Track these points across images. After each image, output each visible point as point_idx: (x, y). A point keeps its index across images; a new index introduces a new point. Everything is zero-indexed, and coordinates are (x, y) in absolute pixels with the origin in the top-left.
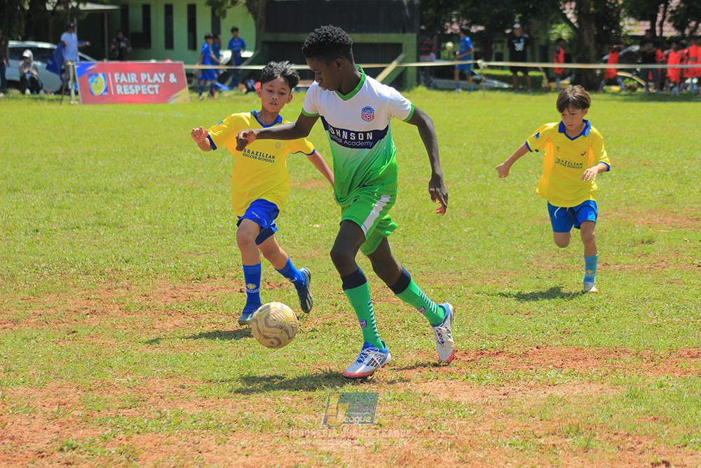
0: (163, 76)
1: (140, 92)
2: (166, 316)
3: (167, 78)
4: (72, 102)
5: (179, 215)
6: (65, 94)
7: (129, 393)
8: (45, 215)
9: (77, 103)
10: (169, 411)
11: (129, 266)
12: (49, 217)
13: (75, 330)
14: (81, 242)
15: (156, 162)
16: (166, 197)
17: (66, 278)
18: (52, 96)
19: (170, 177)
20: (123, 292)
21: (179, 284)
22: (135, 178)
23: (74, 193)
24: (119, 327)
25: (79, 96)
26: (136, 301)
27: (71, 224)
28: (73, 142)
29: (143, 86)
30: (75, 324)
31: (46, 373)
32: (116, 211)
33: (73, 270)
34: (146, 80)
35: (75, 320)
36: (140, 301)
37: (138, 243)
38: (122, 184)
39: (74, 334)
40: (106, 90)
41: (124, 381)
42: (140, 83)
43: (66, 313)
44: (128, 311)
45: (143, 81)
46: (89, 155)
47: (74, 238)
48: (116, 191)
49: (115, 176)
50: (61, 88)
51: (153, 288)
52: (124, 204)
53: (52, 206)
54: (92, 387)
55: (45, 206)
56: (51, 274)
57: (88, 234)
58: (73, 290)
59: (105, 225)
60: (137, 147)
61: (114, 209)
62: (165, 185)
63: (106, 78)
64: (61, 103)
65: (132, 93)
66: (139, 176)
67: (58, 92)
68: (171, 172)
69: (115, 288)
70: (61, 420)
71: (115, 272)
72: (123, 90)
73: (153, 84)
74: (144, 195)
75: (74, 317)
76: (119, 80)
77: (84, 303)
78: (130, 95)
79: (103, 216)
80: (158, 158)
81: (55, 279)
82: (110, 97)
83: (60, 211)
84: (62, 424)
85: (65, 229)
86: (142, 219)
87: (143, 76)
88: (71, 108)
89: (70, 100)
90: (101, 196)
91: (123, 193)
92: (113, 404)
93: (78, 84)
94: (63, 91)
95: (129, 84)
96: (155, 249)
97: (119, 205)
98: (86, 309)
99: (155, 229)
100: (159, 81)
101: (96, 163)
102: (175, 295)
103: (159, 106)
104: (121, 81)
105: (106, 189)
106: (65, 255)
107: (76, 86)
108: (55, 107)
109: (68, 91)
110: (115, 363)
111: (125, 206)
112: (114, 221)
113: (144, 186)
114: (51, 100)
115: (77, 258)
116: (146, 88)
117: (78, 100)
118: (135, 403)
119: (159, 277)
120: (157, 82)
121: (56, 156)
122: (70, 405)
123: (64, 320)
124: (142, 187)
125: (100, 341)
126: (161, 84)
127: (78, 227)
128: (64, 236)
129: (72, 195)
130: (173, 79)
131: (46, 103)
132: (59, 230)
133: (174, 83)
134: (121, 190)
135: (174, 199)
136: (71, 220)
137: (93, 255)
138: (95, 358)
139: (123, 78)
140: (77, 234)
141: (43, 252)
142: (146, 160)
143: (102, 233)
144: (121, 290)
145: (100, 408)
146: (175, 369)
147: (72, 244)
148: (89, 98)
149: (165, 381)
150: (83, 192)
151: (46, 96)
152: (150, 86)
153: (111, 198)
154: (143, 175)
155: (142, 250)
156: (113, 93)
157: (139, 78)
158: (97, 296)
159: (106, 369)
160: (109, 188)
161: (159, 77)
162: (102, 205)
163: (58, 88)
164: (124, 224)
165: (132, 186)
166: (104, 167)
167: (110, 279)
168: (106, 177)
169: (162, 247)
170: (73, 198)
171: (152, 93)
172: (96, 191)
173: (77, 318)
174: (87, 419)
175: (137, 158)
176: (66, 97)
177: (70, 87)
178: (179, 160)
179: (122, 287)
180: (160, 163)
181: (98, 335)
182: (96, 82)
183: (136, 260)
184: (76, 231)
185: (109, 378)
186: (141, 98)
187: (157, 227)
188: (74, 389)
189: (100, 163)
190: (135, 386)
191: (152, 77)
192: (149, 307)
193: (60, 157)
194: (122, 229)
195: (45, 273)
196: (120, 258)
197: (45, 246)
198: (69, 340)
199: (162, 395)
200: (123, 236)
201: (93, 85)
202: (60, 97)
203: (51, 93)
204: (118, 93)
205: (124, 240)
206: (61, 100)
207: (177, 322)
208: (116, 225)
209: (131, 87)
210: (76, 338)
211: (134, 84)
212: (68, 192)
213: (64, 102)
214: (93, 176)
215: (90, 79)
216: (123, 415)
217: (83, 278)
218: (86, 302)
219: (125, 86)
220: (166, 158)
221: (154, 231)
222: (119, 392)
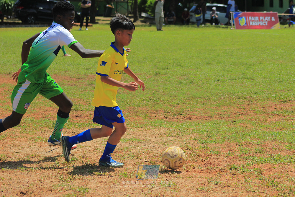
0: (269, 18)
1: (260, 24)
2: (272, 116)
3: (271, 19)
4: (232, 28)
5: (276, 75)
6: (229, 25)
7: (258, 147)
8: (222, 74)
9: (233, 29)
10: (274, 155)
11: (256, 95)
12: (223, 75)
13: (235, 121)
14: (236, 85)
15: (266, 53)
16: (271, 68)
17: (231, 100)
18: (224, 26)
19: (272, 59)
20: (254, 106)
21: (277, 103)
22: (258, 59)
23: (233, 65)
24: (253, 120)
25: (235, 26)
26: (259, 110)
27: (233, 78)
28: (233, 44)
29: (261, 22)
30: (235, 119)
31: (223, 138)
32: (250, 73)
33: (233, 97)
34: (262, 20)
35: (235, 117)
36: (261, 110)
37: (260, 86)
38: (252, 62)
39: (235, 122)
40: (246, 24)
41: (255, 142)
42: (260, 21)
43: (231, 114)
44: (256, 113)
45: (261, 20)
46: (239, 50)
47: (234, 83)
48: (250, 65)
49: (250, 59)
50: (227, 23)
51: (266, 104)
52: (254, 70)
53: (224, 70)
54: (243, 144)
55: (221, 70)
56: (225, 98)
57: (239, 82)
58: (234, 104)
59: (246, 78)
60: (259, 47)
61: (250, 72)
62: (270, 63)
63: (246, 19)
64: (227, 29)
65: (256, 25)
66: (259, 59)
67: (226, 24)
68: (273, 57)
69: (251, 104)
70: (230, 157)
71: (251, 98)
72: (253, 24)
73: (265, 21)
74: (262, 67)
75: (234, 115)
76: (251, 20)
77: (238, 110)
78: (255, 26)
79: (245, 75)
80: (267, 51)
81: (226, 100)
82: (247, 26)
83: (228, 72)
84: (231, 159)
85: (230, 80)
86: (261, 76)
87: (261, 18)
88: (231, 31)
89: (231, 28)
90: (244, 67)
91: (253, 66)
92: (251, 151)
93: (234, 21)
94: (228, 24)
95: (255, 21)
96: (267, 89)
97: (252, 70)
98: (239, 112)
99: (267, 80)
100: (267, 20)
101: (242, 53)
102: (276, 107)
103: (267, 30)
104: (252, 20)
105: (246, 64)
106: (230, 90)
107: (233, 22)
108: (225, 30)
109: (230, 24)
110: (251, 134)
111: (254, 71)
112: (250, 77)
113: (262, 63)
114: (223, 28)
115: (235, 92)
116: (262, 23)
117: (234, 27)
118: (261, 151)
119: (269, 100)
120: (266, 21)
121: (226, 50)
122: (234, 151)
123: (230, 117)
124: (261, 63)
125: (245, 126)
126: (268, 21)
127: (235, 79)
128: (229, 83)
129: (233, 66)
130: (273, 19)
131: (221, 29)
132: (228, 80)
133: (274, 21)
134: (252, 65)
135: (274, 68)
136: (232, 76)
137: (242, 90)
138: (243, 132)
139: (253, 19)
140: (235, 82)
141: (221, 89)
142: (263, 52)
143: (245, 82)
144: (253, 105)
145: (246, 152)
146: (276, 138)
147: (233, 86)
148: (239, 27)
149: (272, 142)
150: (236, 65)
151: (221, 26)
152: (264, 22)
153: (249, 68)
154: (261, 59)
155: (261, 89)
156: (248, 25)
157: (259, 19)
158: (244, 107)
159: (248, 137)
160: (248, 63)
161: (268, 18)
162: (245, 70)
163: (226, 23)
164: (254, 78)
165: (257, 63)
166: (245, 55)
167: (249, 101)
168: (246, 59)
169: (270, 88)
170: (233, 67)
171: (264, 25)
172: (242, 64)
173: (236, 116)
174: (241, 157)
175: (259, 51)
176: (229, 27)
177: (231, 22)
178: (276, 52)
179: (254, 104)
180: (268, 54)
181: (244, 123)
182: (242, 20)
183: (259, 93)
184: (234, 81)
185: (249, 141)
186: (260, 27)
187: (267, 79)
188: (235, 145)
189: (244, 53)
190: (260, 144)
191: (265, 18)
192: (265, 112)
193: (227, 50)
194: (253, 80)
195: (222, 97)
196: (253, 92)
197: (222, 86)
198: (232, 125)
199: (271, 148)
200: (254, 83)
201: (240, 22)
202: (227, 26)
203: (223, 25)
204: (251, 25)
205: (254, 85)
206: (227, 27)
207: (276, 119)
208: (251, 78)
209: (256, 22)
210: (235, 124)
211: (257, 21)
212: (231, 65)
213: (228, 28)
214: (241, 58)
215: (239, 19)
216: (256, 156)
217: (237, 100)
218: (239, 109)
219: (254, 22)
220: (271, 52)
221: (266, 81)
222: (254, 146)
